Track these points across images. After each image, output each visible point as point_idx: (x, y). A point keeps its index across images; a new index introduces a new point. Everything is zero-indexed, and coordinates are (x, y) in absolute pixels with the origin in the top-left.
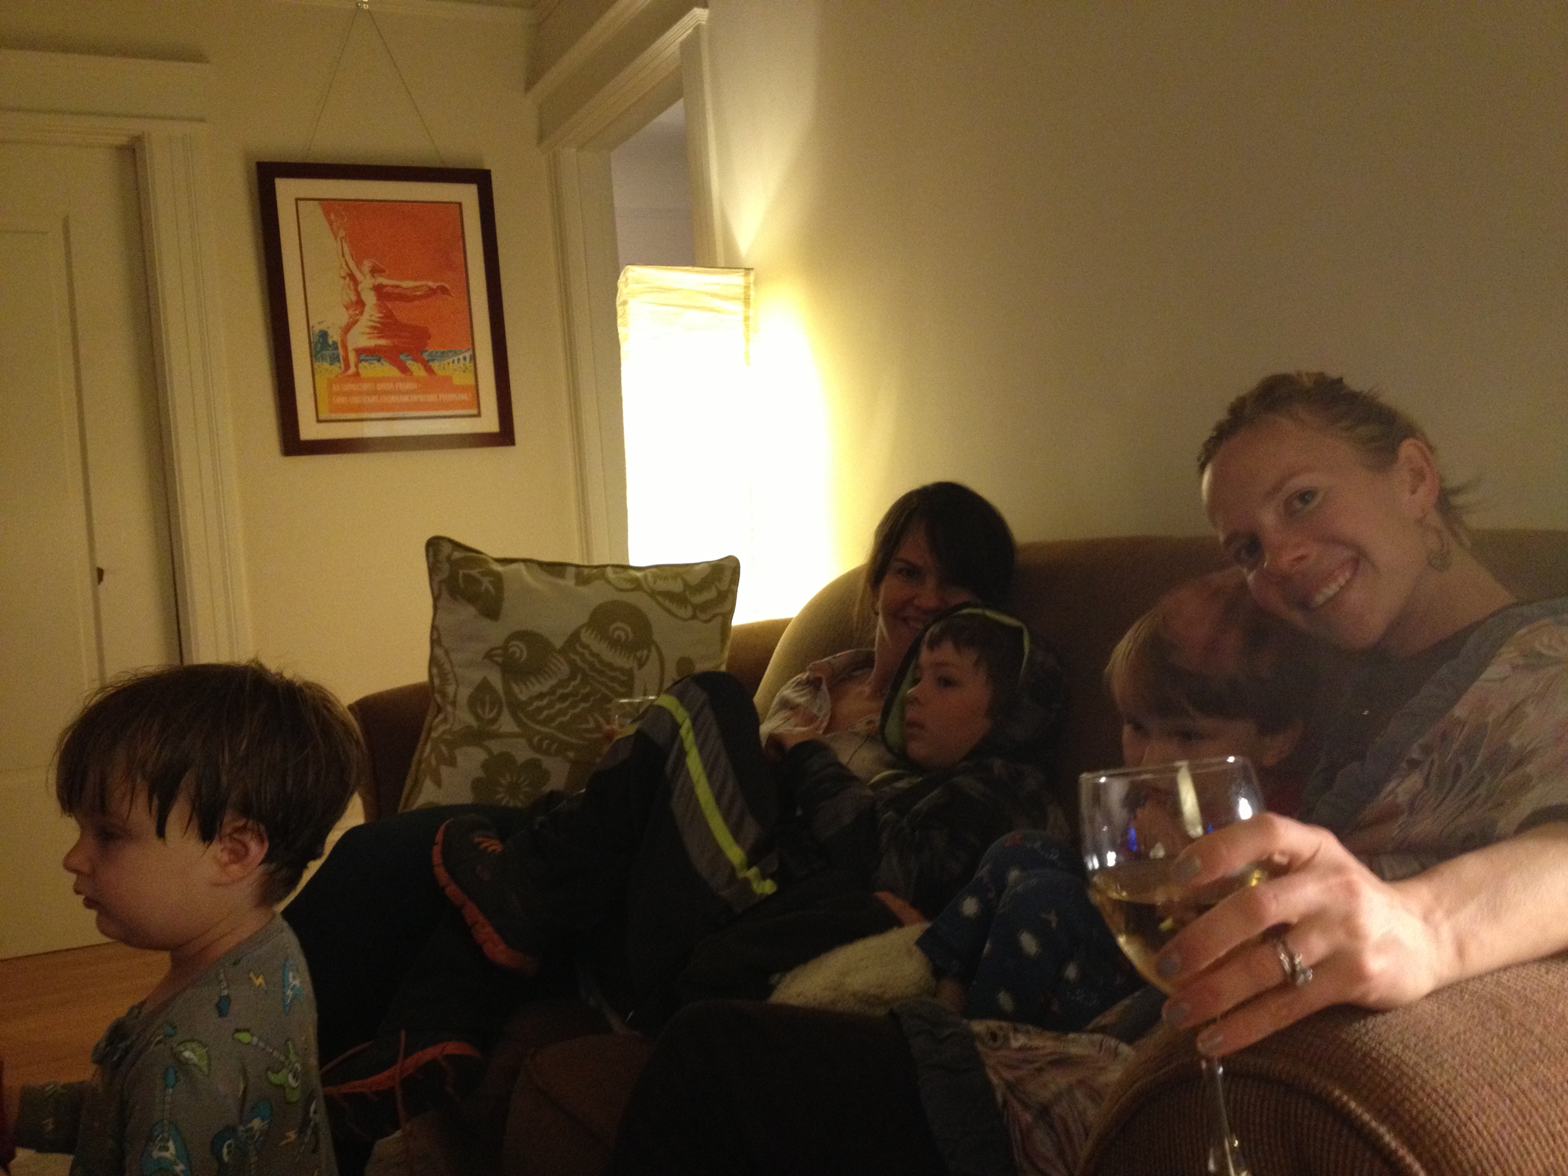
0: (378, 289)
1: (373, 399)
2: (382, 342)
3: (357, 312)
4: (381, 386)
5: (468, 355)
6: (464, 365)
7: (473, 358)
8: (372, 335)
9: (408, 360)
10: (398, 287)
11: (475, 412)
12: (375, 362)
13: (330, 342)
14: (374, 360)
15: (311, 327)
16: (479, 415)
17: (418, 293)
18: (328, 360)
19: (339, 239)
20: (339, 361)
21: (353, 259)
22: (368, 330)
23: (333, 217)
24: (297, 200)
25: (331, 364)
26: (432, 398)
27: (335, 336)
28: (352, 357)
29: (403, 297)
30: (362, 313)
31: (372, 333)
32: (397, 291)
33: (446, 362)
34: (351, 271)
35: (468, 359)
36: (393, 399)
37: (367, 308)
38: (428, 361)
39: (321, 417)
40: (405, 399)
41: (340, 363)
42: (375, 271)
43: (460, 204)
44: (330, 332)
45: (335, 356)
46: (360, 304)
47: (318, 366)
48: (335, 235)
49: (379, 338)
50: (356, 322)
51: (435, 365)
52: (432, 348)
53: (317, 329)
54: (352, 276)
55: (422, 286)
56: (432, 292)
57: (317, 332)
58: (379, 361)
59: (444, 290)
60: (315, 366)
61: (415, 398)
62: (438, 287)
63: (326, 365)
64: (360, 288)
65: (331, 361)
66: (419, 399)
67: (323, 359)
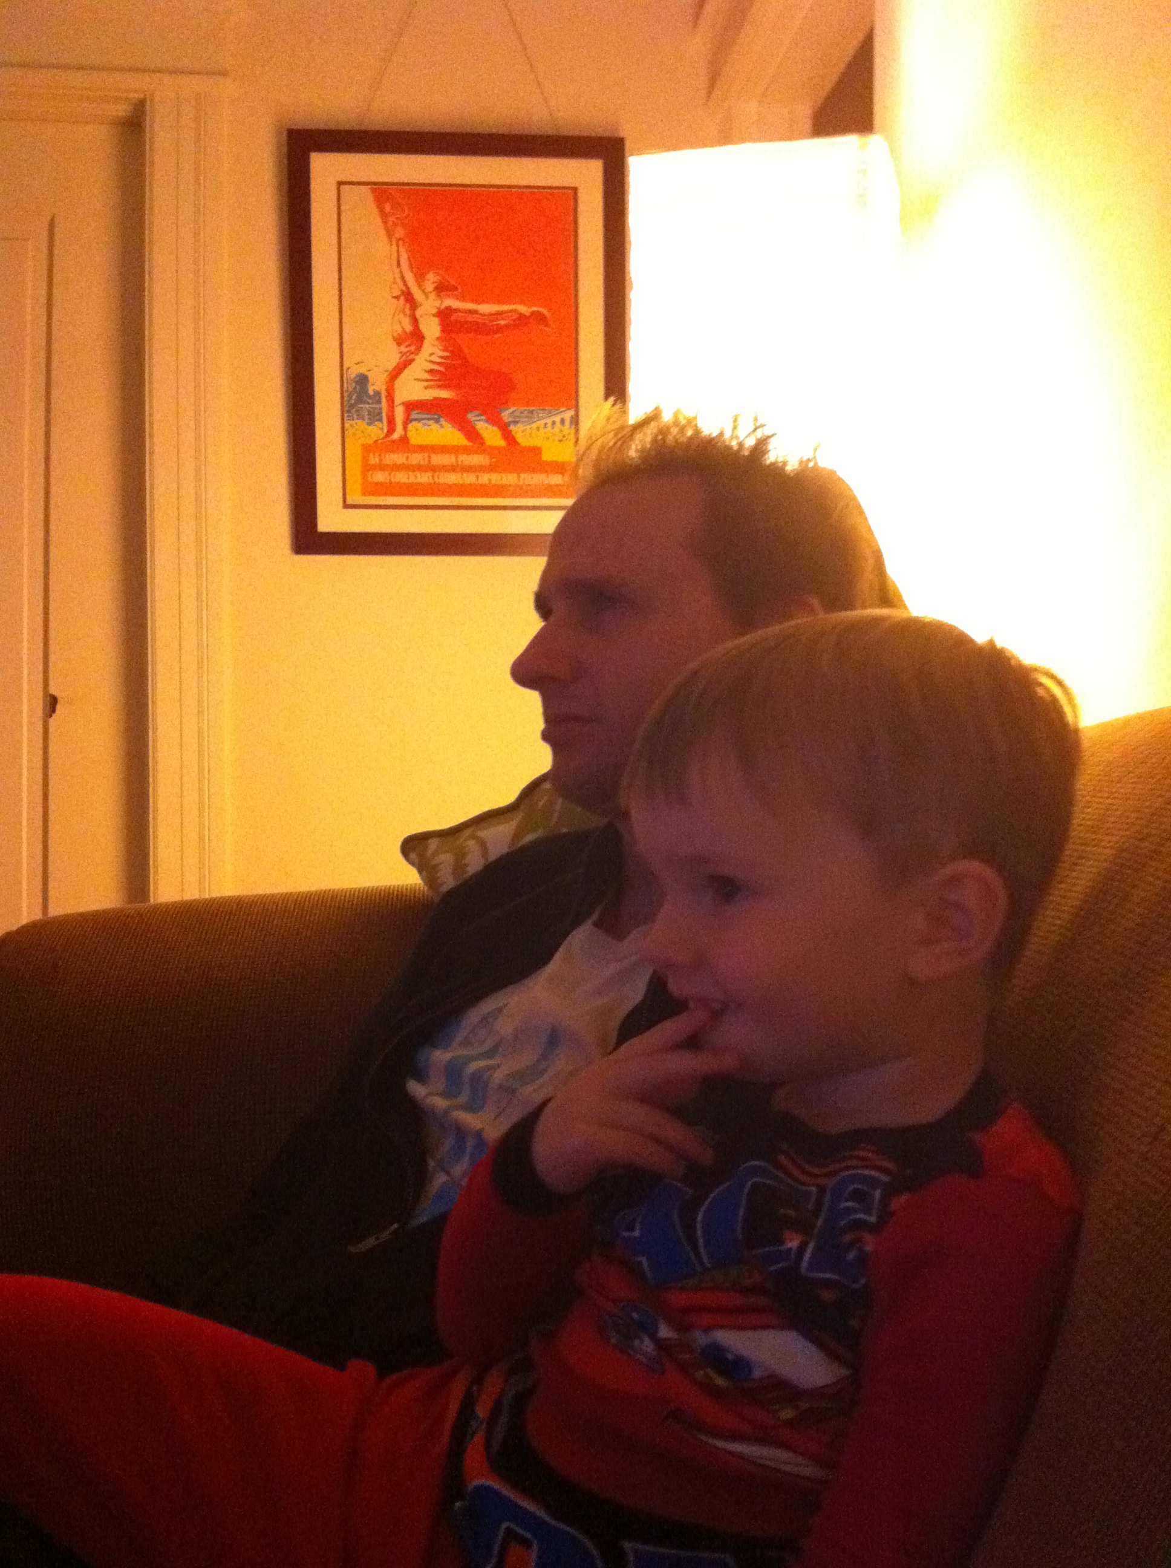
0: (444, 315)
1: (424, 478)
2: (444, 394)
3: (413, 348)
4: (438, 459)
5: (568, 415)
6: (561, 431)
7: (575, 420)
8: (432, 383)
9: (479, 420)
10: (476, 312)
12: (431, 422)
13: (371, 393)
14: (429, 419)
15: (345, 368)
17: (503, 322)
18: (366, 417)
19: (394, 242)
20: (381, 420)
21: (412, 271)
22: (427, 376)
23: (388, 208)
24: (340, 184)
25: (369, 424)
26: (510, 479)
27: (377, 383)
28: (399, 413)
29: (481, 327)
30: (419, 349)
31: (432, 380)
32: (471, 318)
33: (534, 426)
34: (408, 289)
35: (567, 422)
36: (452, 478)
37: (426, 343)
38: (509, 423)
39: (349, 501)
40: (470, 479)
41: (382, 423)
42: (441, 289)
43: (575, 190)
44: (371, 377)
45: (376, 411)
46: (416, 337)
47: (351, 425)
48: (390, 234)
49: (439, 387)
50: (411, 361)
51: (518, 431)
52: (515, 405)
53: (354, 372)
54: (408, 297)
55: (511, 311)
56: (522, 321)
57: (353, 376)
58: (437, 421)
59: (540, 318)
60: (347, 425)
61: (485, 478)
62: (533, 313)
63: (361, 424)
64: (419, 312)
65: (370, 419)
66: (490, 480)
67: (360, 417)
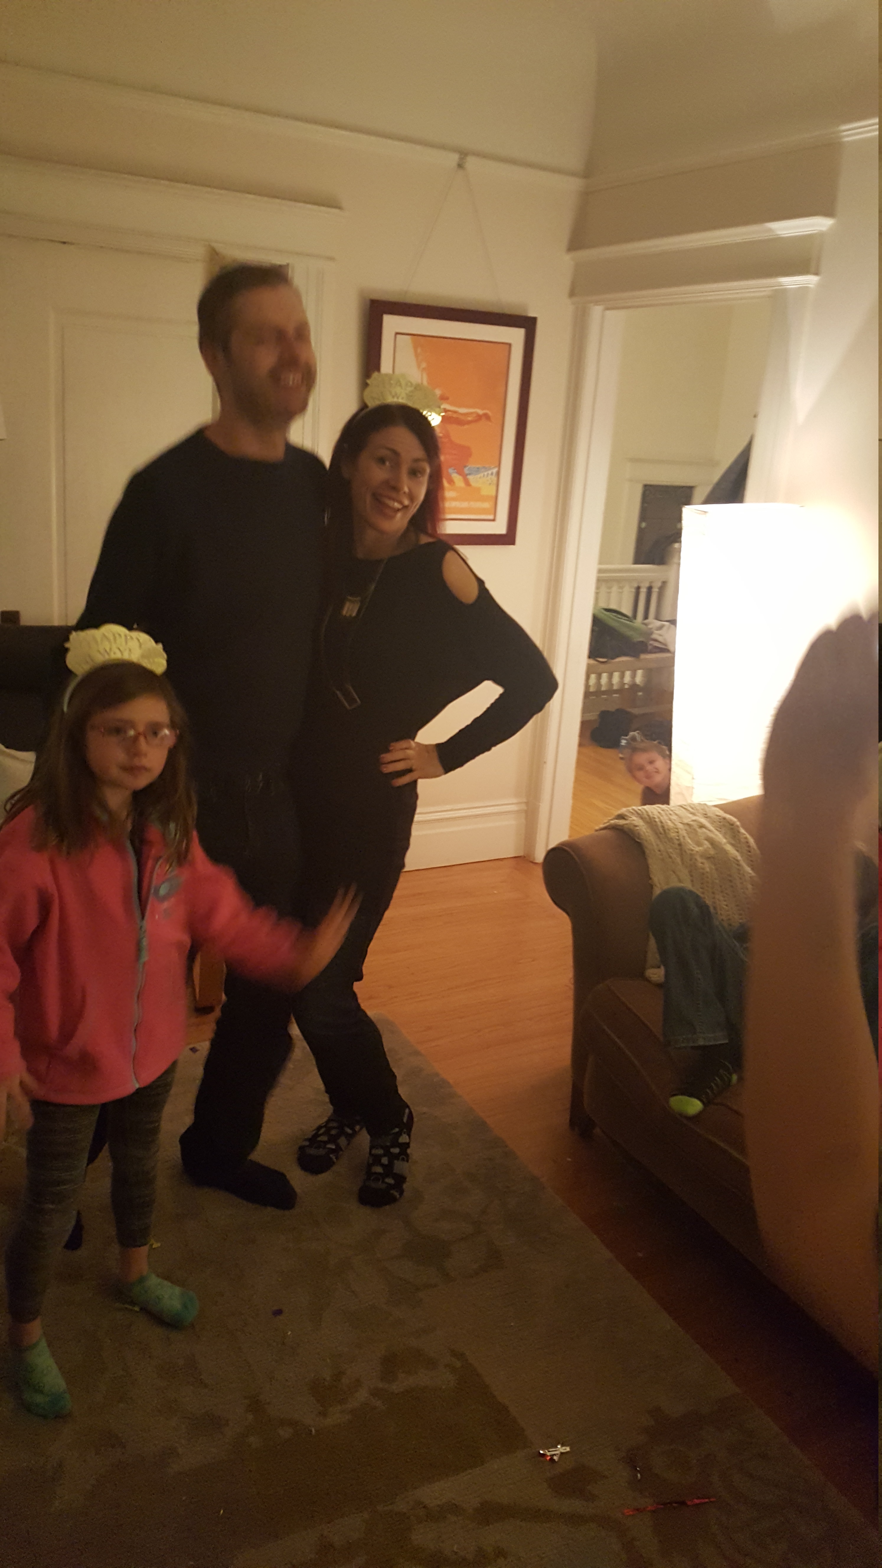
5: (495, 470)
6: (491, 479)
7: (498, 474)
9: (453, 472)
10: (455, 412)
11: (491, 517)
16: (494, 520)
17: (470, 419)
23: (419, 350)
24: (397, 333)
26: (465, 505)
29: (459, 421)
32: (455, 415)
33: (479, 476)
35: (494, 474)
38: (467, 475)
42: (442, 399)
43: (510, 345)
48: (419, 366)
51: (471, 478)
52: (471, 465)
55: (472, 413)
56: (479, 418)
59: (487, 417)
62: (483, 414)
